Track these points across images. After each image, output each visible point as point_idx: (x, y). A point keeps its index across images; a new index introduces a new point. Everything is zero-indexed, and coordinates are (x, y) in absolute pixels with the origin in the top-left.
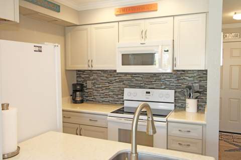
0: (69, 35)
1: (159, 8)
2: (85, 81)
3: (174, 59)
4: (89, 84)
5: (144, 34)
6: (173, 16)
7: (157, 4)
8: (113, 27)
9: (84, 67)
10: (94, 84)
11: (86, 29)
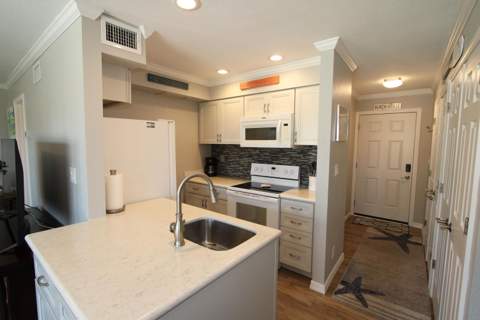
0: (202, 111)
1: (281, 81)
2: (218, 156)
3: (294, 134)
4: (222, 159)
5: (266, 108)
6: (295, 88)
7: (278, 78)
8: (239, 102)
9: (214, 141)
10: (226, 158)
11: (216, 105)
